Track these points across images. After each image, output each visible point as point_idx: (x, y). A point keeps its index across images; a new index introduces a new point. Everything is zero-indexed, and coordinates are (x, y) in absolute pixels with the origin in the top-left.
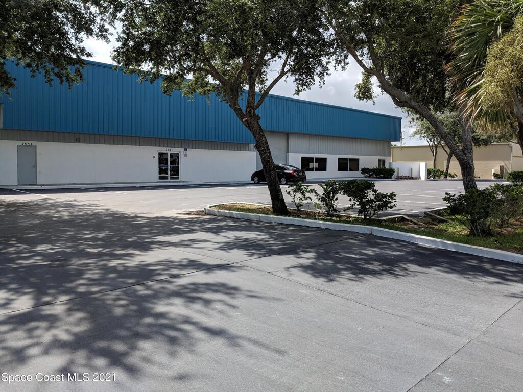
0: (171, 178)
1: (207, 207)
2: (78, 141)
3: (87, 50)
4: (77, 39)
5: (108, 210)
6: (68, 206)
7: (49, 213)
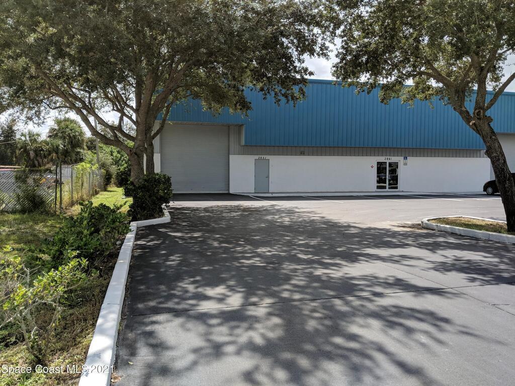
0: (389, 188)
1: (425, 220)
2: (302, 153)
3: (310, 70)
4: (299, 60)
5: (323, 217)
6: (290, 212)
7: (274, 217)
